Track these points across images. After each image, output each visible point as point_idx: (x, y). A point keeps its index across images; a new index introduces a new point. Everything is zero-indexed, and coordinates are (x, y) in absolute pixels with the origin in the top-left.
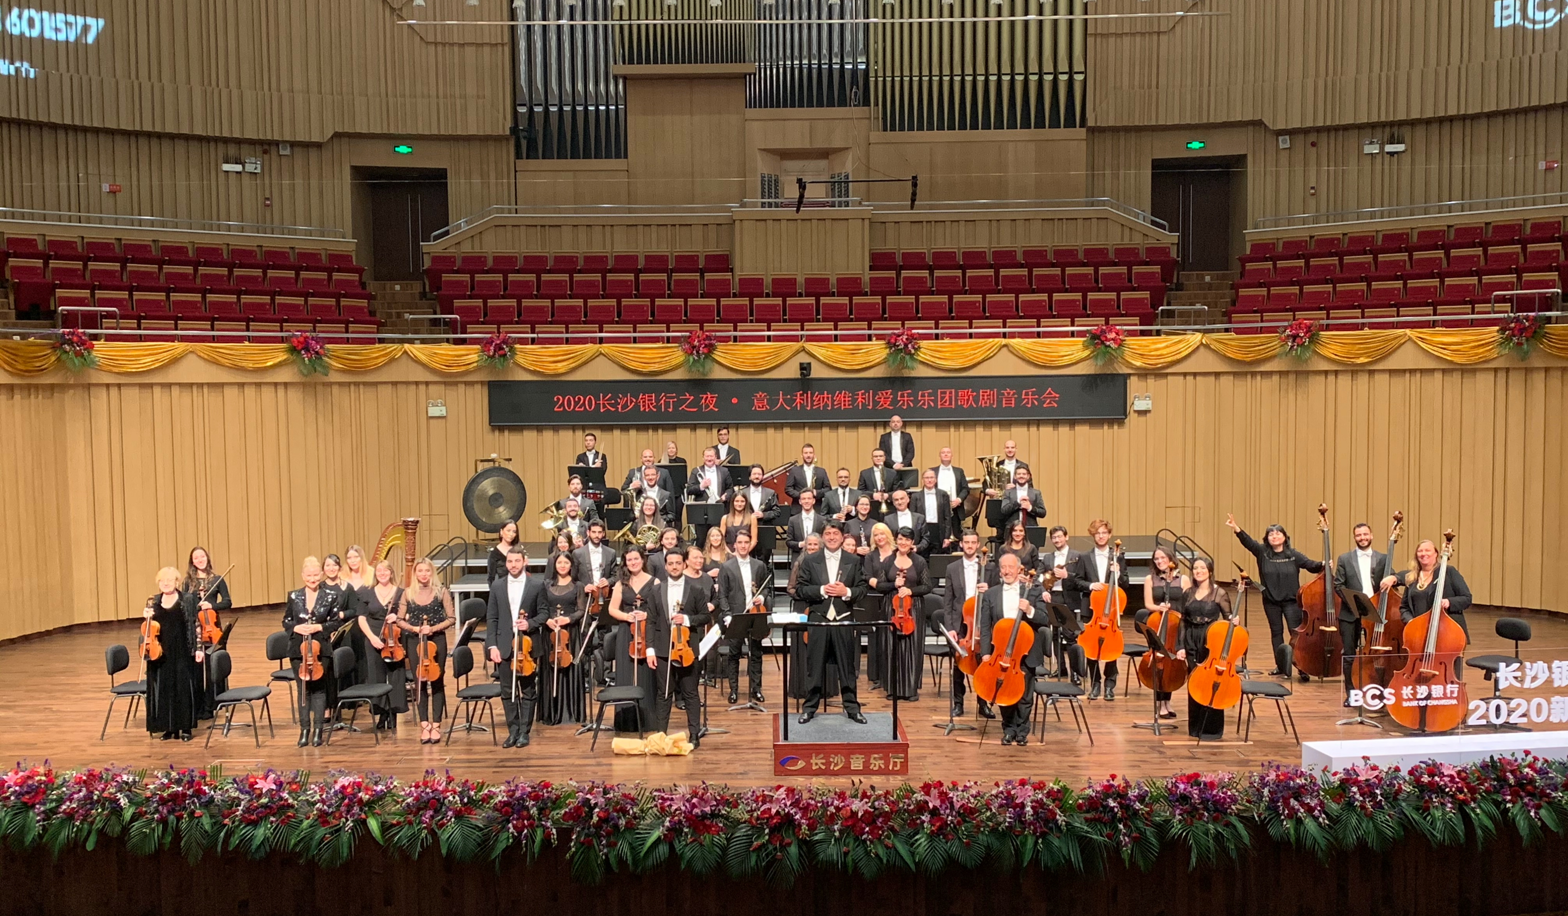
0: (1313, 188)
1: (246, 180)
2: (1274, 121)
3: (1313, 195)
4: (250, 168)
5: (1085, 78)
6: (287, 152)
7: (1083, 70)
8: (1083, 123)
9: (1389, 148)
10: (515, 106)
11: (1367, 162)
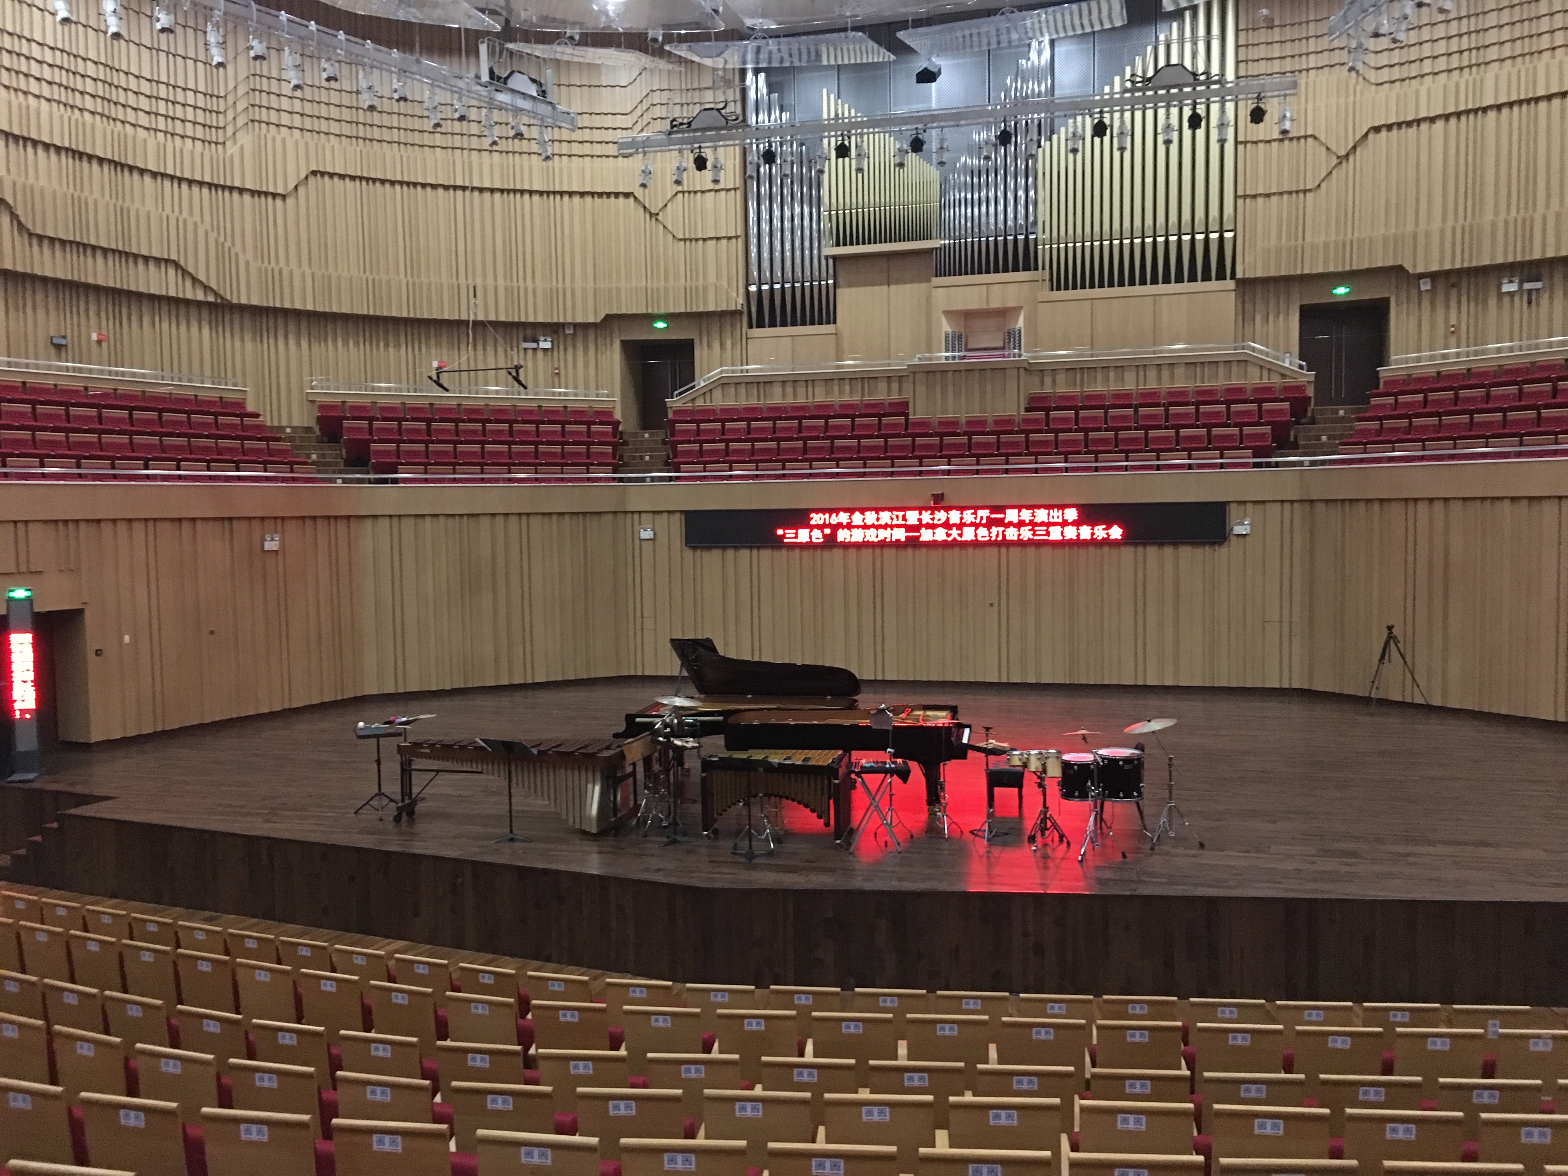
0: (1453, 326)
1: (540, 354)
2: (1415, 266)
3: (1453, 332)
4: (543, 345)
5: (1235, 236)
6: (571, 331)
7: (1232, 227)
8: (1233, 276)
9: (1527, 286)
10: (748, 285)
11: (1506, 300)
